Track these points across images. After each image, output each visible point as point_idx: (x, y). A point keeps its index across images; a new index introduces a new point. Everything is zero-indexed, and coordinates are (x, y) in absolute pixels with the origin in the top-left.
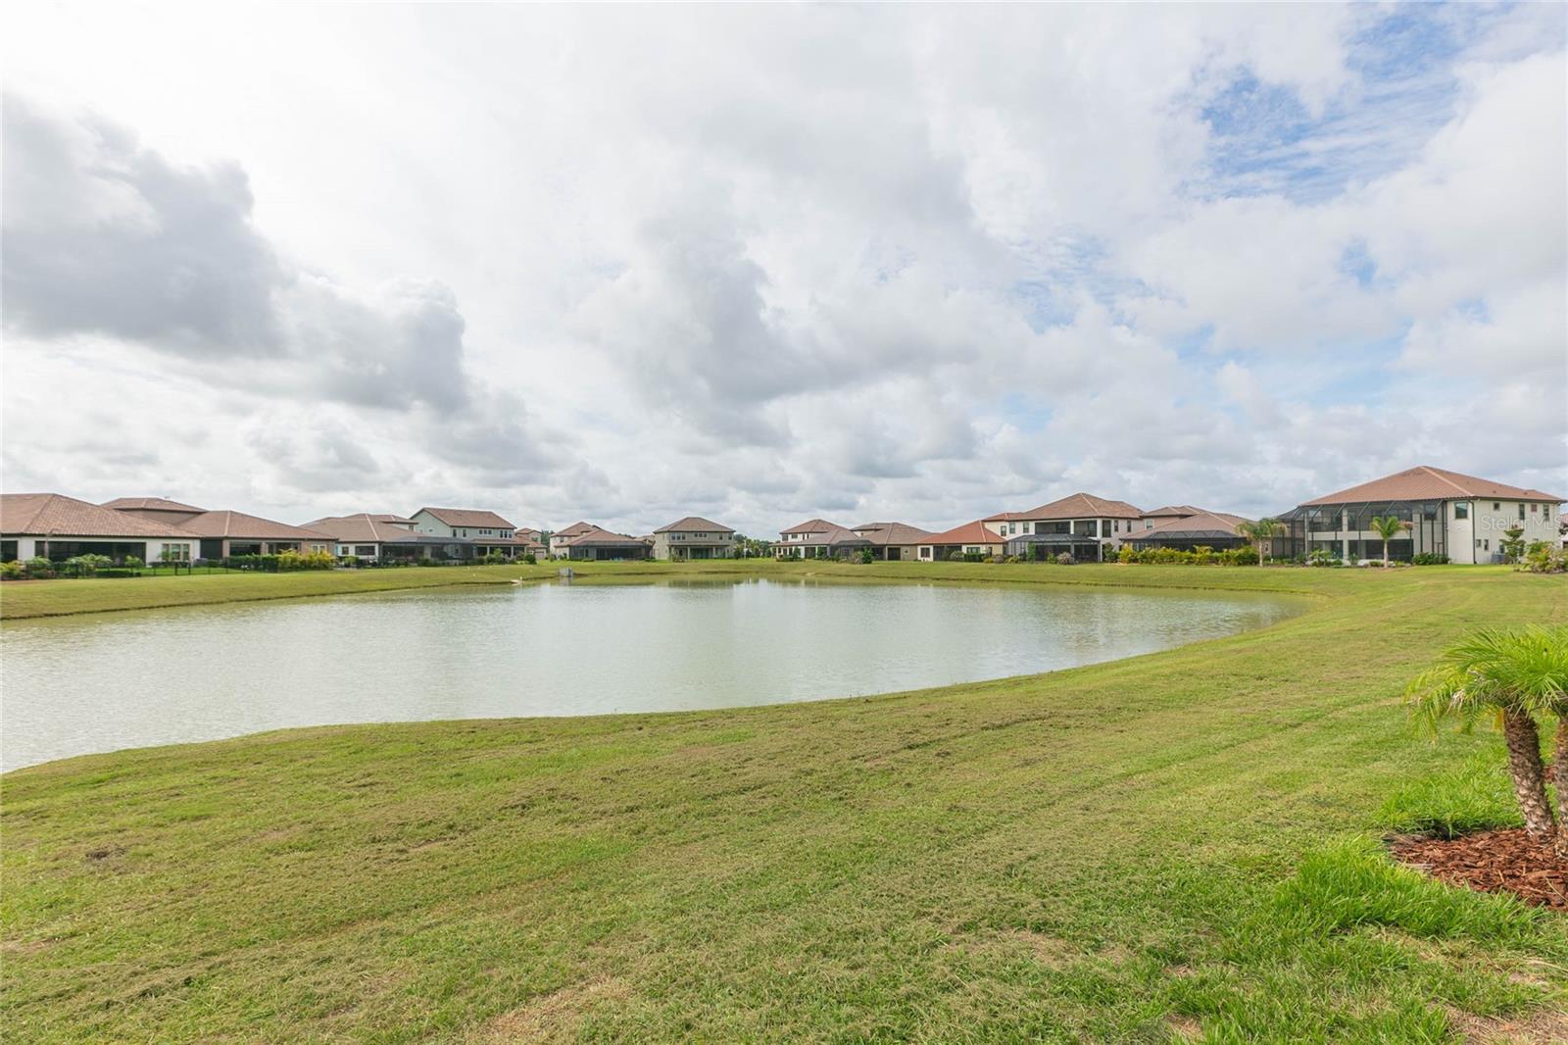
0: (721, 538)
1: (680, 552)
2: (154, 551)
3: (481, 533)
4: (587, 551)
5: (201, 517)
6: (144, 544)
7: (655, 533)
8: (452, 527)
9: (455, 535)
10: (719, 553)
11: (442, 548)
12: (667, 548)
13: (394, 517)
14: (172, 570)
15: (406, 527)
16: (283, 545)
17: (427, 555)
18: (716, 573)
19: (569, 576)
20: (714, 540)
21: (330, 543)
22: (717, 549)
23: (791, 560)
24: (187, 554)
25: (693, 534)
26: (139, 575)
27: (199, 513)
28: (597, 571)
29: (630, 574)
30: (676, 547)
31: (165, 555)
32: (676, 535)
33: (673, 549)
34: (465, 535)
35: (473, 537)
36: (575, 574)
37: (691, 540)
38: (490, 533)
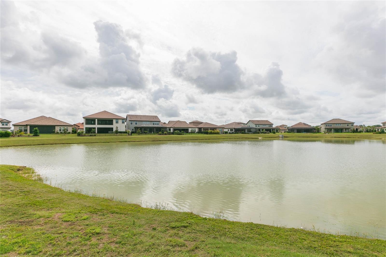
0: (348, 125)
1: (329, 130)
2: (190, 130)
3: (263, 126)
4: (294, 130)
5: (202, 124)
6: (188, 129)
7: (321, 124)
8: (255, 124)
9: (256, 126)
10: (347, 131)
11: (250, 130)
12: (324, 129)
13: (240, 122)
14: (191, 134)
15: (243, 125)
16: (213, 129)
17: (246, 131)
18: (339, 137)
19: (282, 137)
20: (346, 126)
21: (223, 128)
22: (345, 129)
23: (380, 133)
24: (195, 130)
25: (335, 124)
26: (183, 134)
27: (202, 123)
28: (293, 136)
29: (304, 137)
30: (327, 129)
31: (192, 131)
32: (328, 125)
33: (326, 129)
34: (259, 126)
35: (261, 127)
36: (284, 137)
37: (333, 126)
38: (266, 126)
